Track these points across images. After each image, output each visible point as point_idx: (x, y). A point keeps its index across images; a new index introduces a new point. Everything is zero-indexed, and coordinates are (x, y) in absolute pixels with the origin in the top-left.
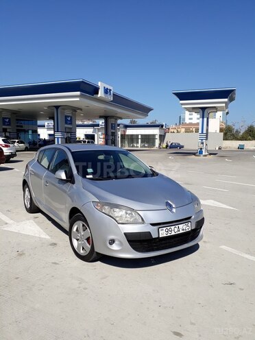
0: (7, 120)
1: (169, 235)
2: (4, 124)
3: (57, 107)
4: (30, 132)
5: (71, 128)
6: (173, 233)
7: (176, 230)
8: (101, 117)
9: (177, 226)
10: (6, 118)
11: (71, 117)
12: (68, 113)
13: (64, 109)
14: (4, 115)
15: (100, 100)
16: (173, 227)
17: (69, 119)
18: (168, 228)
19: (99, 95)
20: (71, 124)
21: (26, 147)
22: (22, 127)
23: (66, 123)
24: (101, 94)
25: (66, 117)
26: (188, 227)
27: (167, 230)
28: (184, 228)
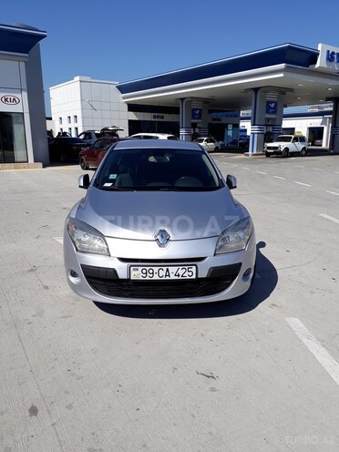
0: (197, 112)
1: (148, 278)
2: (193, 118)
3: (256, 90)
4: (230, 127)
5: (274, 119)
6: (156, 277)
7: (163, 273)
8: (328, 99)
9: (165, 268)
10: (196, 110)
11: (276, 103)
12: (272, 97)
13: (266, 92)
14: (195, 105)
16: (156, 269)
17: (273, 105)
18: (148, 268)
19: (317, 65)
20: (274, 113)
21: (217, 148)
22: (220, 120)
23: (267, 112)
25: (269, 103)
26: (190, 274)
27: (144, 271)
28: (181, 272)
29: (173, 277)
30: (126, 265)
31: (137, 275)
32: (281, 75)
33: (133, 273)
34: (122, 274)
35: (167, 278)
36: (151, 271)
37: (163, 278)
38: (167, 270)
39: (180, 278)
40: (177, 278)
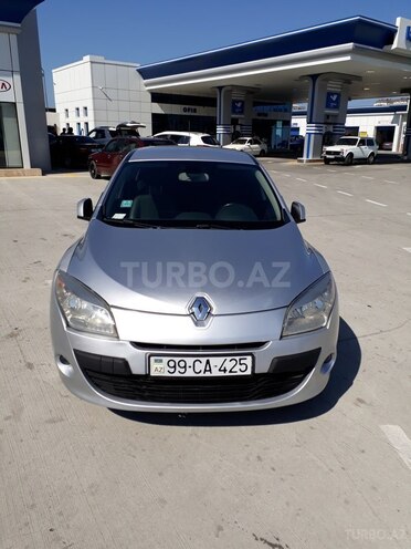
0: (239, 105)
2: (234, 112)
3: (314, 77)
4: (279, 124)
5: (336, 116)
6: (190, 373)
7: (200, 367)
8: (404, 91)
9: (204, 360)
11: (339, 95)
12: (333, 86)
13: (327, 80)
14: (236, 96)
15: (398, 57)
17: (334, 98)
18: (177, 359)
19: (394, 46)
20: (336, 107)
21: (263, 151)
22: (266, 115)
23: (328, 106)
24: (398, 43)
25: (330, 94)
26: (243, 368)
27: (172, 364)
28: (229, 365)
29: (216, 373)
30: (143, 352)
31: (160, 368)
32: (348, 58)
33: (154, 366)
34: (137, 368)
35: (208, 374)
36: (182, 364)
37: (201, 375)
38: (208, 362)
39: (227, 374)
40: (222, 374)
